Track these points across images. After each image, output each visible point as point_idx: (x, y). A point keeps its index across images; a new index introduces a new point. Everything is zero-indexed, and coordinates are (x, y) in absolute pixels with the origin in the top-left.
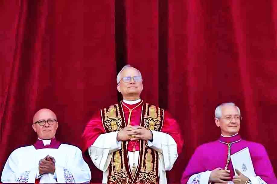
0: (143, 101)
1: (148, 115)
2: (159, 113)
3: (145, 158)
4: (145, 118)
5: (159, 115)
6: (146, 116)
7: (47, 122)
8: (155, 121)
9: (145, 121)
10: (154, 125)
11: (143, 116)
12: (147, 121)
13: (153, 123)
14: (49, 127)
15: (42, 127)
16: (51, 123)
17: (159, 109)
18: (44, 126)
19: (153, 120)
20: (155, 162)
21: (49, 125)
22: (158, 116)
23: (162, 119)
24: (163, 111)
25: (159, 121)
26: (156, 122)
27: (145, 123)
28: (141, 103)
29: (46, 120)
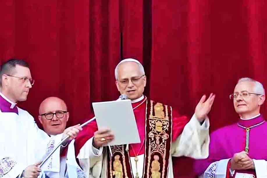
0: (146, 98)
1: (154, 114)
2: (167, 112)
3: (151, 167)
4: (151, 119)
5: (167, 114)
6: (151, 116)
7: (55, 115)
8: (163, 121)
9: (151, 122)
10: (161, 126)
11: (148, 116)
12: (153, 122)
13: (161, 124)
14: (57, 120)
15: (50, 120)
16: (60, 116)
17: (166, 106)
18: (51, 119)
19: (160, 121)
20: (163, 171)
21: (58, 119)
22: (165, 116)
23: (170, 119)
24: (171, 109)
25: (167, 121)
26: (164, 123)
27: (150, 125)
28: (145, 100)
29: (54, 113)
